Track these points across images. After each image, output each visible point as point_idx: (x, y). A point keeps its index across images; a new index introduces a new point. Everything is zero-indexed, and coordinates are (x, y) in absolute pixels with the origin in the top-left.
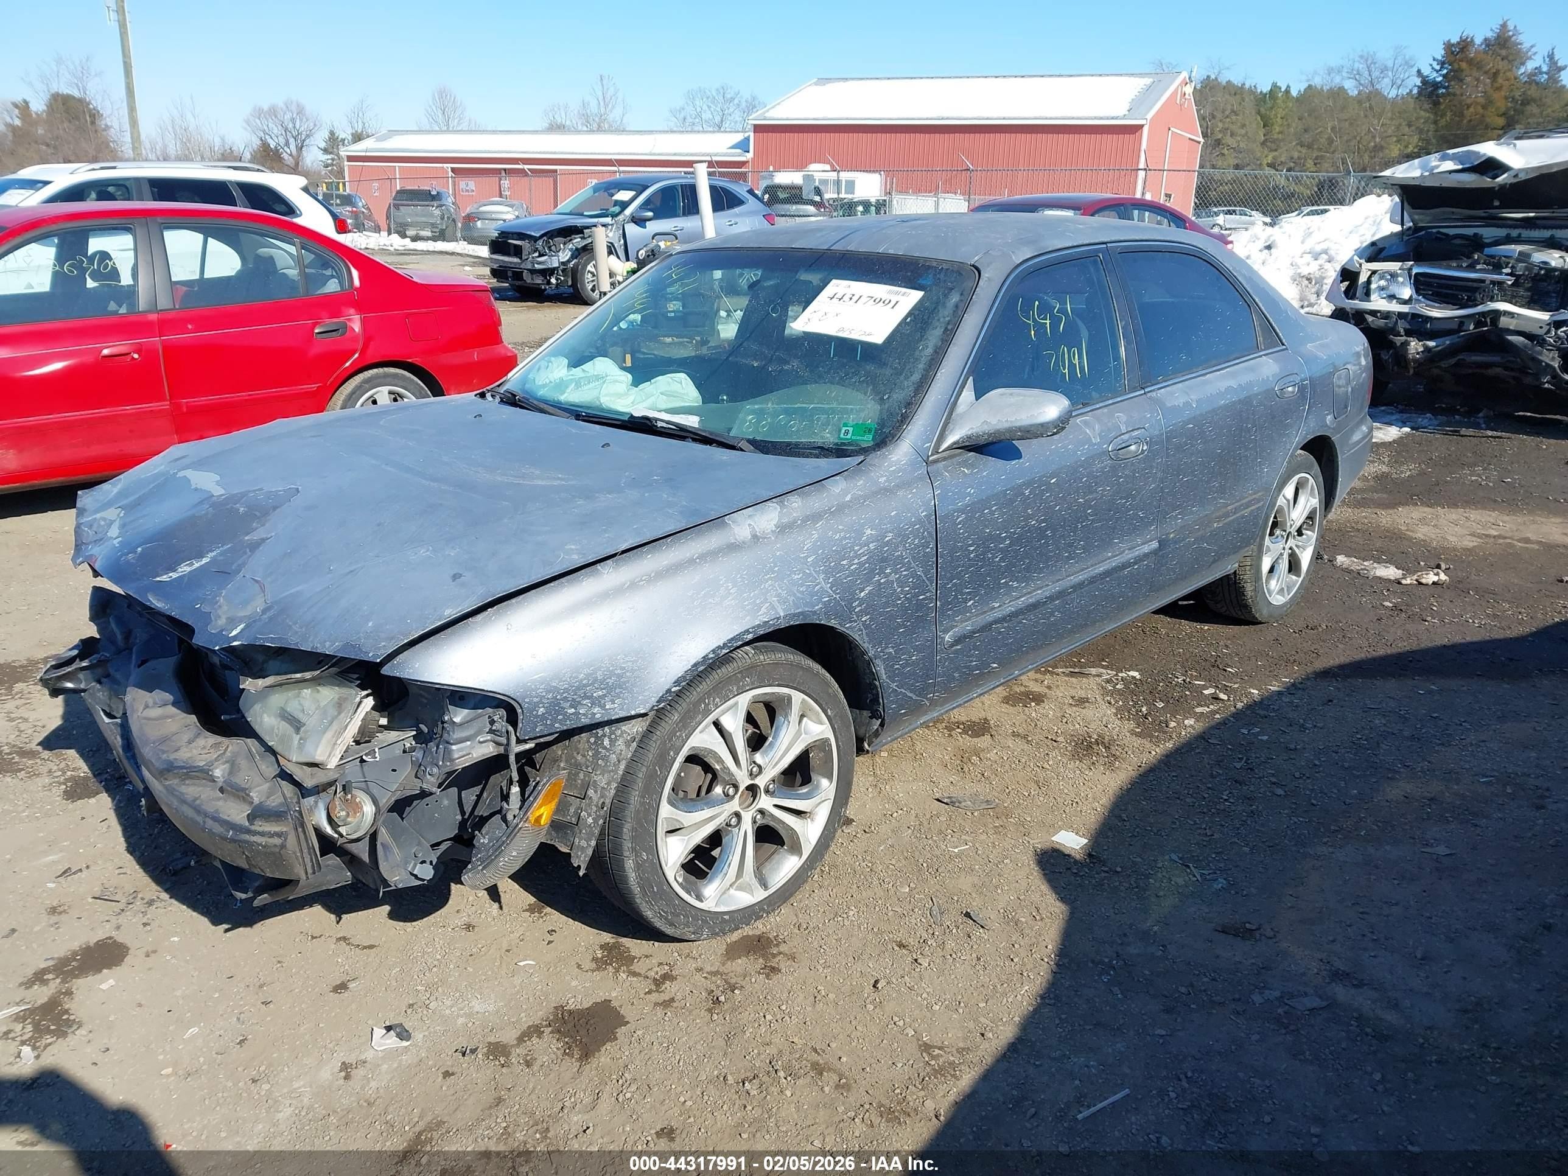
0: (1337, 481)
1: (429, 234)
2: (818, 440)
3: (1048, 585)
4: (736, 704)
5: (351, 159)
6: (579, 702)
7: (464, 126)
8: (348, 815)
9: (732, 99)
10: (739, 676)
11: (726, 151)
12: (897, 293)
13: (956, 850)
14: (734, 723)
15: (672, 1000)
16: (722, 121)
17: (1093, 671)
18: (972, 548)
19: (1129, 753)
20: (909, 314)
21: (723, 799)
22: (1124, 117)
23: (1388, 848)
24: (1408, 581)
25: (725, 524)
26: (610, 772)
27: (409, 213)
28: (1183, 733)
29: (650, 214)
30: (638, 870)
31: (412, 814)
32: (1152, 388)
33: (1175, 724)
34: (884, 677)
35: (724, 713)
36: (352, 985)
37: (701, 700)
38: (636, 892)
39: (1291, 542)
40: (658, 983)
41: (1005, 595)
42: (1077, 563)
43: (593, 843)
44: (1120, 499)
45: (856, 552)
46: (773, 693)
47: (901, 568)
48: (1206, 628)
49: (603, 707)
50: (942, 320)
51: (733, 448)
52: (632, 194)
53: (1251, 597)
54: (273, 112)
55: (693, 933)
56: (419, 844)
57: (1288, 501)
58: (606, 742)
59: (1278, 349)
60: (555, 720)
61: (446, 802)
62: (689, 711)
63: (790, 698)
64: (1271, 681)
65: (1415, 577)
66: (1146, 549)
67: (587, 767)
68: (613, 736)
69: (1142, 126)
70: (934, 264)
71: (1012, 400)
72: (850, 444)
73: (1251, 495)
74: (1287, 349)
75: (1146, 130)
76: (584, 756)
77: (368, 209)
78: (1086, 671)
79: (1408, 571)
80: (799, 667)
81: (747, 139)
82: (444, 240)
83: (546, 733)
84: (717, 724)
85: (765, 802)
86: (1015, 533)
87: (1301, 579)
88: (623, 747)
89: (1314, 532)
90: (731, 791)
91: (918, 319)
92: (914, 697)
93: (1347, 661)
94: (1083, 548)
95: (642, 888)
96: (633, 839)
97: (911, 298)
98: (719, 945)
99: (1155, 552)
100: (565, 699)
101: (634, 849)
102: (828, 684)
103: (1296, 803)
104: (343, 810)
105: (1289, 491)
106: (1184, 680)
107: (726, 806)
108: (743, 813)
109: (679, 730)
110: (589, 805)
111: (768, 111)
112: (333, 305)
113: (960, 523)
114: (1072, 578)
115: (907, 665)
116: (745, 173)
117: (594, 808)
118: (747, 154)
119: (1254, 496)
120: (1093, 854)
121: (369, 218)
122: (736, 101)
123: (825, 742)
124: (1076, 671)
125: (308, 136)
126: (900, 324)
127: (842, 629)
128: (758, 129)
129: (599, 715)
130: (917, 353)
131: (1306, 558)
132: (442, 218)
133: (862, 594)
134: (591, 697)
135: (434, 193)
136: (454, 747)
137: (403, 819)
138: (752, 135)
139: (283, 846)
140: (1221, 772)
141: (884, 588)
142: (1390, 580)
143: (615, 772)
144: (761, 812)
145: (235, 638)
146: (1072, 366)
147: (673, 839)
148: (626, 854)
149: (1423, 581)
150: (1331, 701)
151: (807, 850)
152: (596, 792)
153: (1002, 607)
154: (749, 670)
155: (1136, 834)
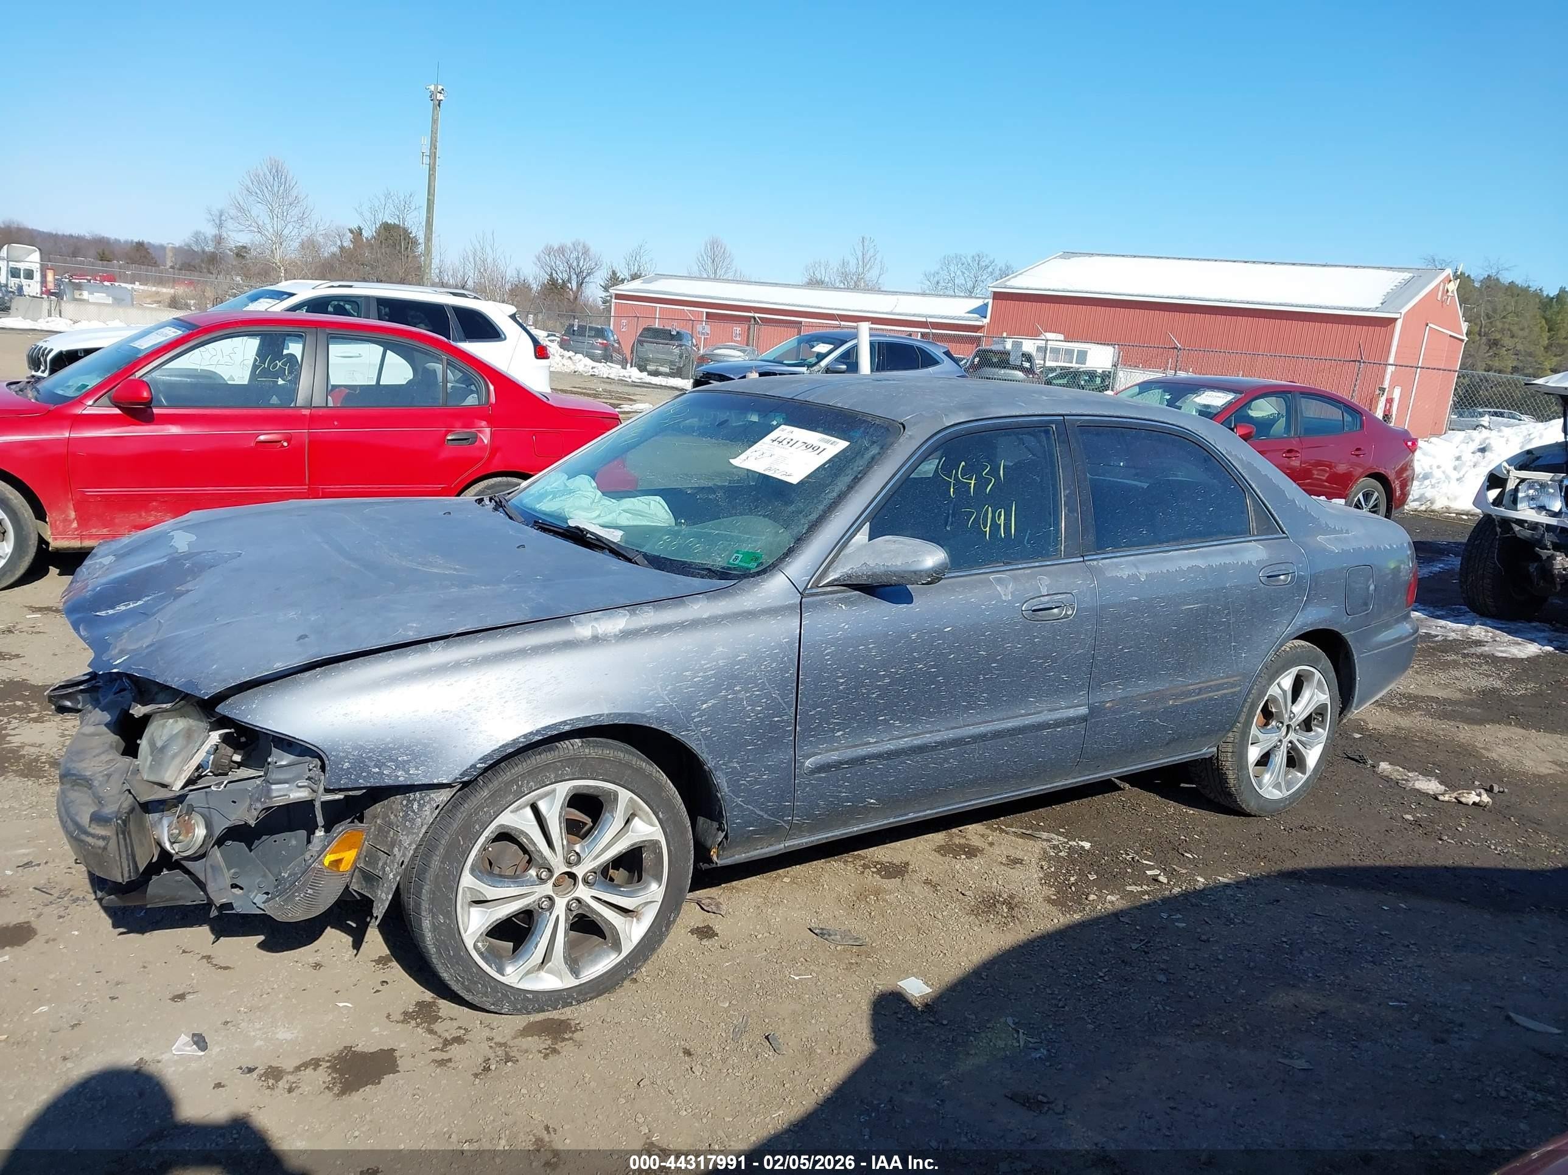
0: (1355, 679)
1: (667, 370)
2: (708, 562)
3: (940, 731)
4: (554, 791)
5: (618, 297)
6: (384, 764)
7: (730, 275)
8: (179, 834)
9: (987, 267)
10: (559, 764)
11: (963, 315)
12: (827, 442)
13: (797, 978)
14: (553, 809)
15: (450, 1060)
16: (974, 287)
17: (1045, 835)
18: (842, 681)
19: (1031, 917)
20: (830, 461)
21: (534, 881)
22: (1376, 309)
23: (1243, 1051)
24: (1446, 798)
25: (568, 623)
26: (414, 833)
27: (651, 350)
28: (1099, 907)
29: (844, 367)
30: (435, 931)
31: (260, 847)
32: (1095, 557)
33: (1095, 897)
34: (726, 790)
35: (541, 797)
36: (189, 997)
37: (514, 781)
38: (432, 952)
39: (1292, 736)
40: (447, 1043)
41: (884, 732)
42: (978, 714)
43: (390, 897)
44: (1037, 658)
45: (702, 665)
46: (597, 787)
47: (753, 687)
48: (1192, 812)
49: (407, 772)
50: (855, 469)
51: (630, 560)
52: (829, 347)
53: (1234, 785)
54: (562, 250)
55: (493, 1004)
56: (265, 876)
57: (1284, 692)
58: (415, 806)
59: (1275, 536)
60: (359, 776)
61: (294, 842)
62: (500, 790)
63: (616, 794)
64: (1225, 873)
65: (1455, 795)
66: (1071, 713)
67: (397, 827)
68: (422, 802)
69: (1395, 320)
70: (869, 419)
71: (893, 547)
72: (735, 569)
73: (1222, 678)
74: (1288, 538)
75: (1399, 323)
76: (396, 816)
77: (619, 343)
78: (1037, 834)
79: (1451, 786)
80: (628, 765)
81: (986, 305)
82: (680, 377)
83: (350, 786)
84: (535, 808)
85: (583, 892)
86: (896, 673)
87: (1305, 777)
88: (428, 813)
89: (1325, 730)
90: (544, 875)
91: (835, 466)
92: (765, 816)
93: (1325, 865)
94: (987, 700)
95: (439, 952)
96: (432, 901)
97: (835, 446)
98: (520, 1021)
99: (1084, 719)
100: (370, 758)
101: (431, 911)
102: (661, 787)
103: (1173, 992)
104: (176, 828)
105: (1287, 681)
106: (1133, 858)
107: (536, 888)
108: (557, 899)
109: (487, 806)
110: (393, 862)
111: (1009, 280)
112: (469, 417)
113: (827, 655)
114: (971, 728)
115: (756, 782)
116: (980, 337)
117: (396, 866)
118: (984, 320)
119: (1226, 680)
120: (931, 1007)
121: (619, 351)
122: (990, 269)
123: (655, 844)
124: (1028, 832)
125: (589, 274)
126: (818, 469)
127: (676, 736)
128: (997, 296)
129: (402, 778)
130: (823, 495)
131: (1312, 757)
132: (681, 357)
133: (704, 706)
134: (395, 761)
135: (674, 333)
136: (274, 787)
137: (251, 851)
138: (990, 301)
139: (105, 849)
140: (1112, 949)
141: (730, 704)
142: (1428, 794)
143: (417, 834)
144: (578, 900)
145: (116, 667)
146: (995, 526)
147: (475, 911)
148: (424, 913)
149: (1463, 800)
150: (1278, 901)
151: (627, 950)
152: (399, 850)
153: (876, 744)
154: (571, 761)
155: (985, 993)
